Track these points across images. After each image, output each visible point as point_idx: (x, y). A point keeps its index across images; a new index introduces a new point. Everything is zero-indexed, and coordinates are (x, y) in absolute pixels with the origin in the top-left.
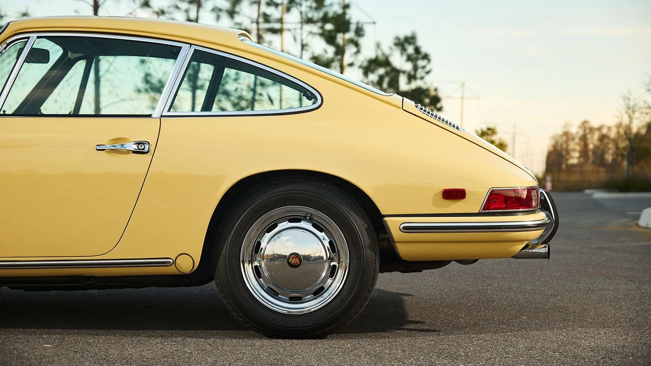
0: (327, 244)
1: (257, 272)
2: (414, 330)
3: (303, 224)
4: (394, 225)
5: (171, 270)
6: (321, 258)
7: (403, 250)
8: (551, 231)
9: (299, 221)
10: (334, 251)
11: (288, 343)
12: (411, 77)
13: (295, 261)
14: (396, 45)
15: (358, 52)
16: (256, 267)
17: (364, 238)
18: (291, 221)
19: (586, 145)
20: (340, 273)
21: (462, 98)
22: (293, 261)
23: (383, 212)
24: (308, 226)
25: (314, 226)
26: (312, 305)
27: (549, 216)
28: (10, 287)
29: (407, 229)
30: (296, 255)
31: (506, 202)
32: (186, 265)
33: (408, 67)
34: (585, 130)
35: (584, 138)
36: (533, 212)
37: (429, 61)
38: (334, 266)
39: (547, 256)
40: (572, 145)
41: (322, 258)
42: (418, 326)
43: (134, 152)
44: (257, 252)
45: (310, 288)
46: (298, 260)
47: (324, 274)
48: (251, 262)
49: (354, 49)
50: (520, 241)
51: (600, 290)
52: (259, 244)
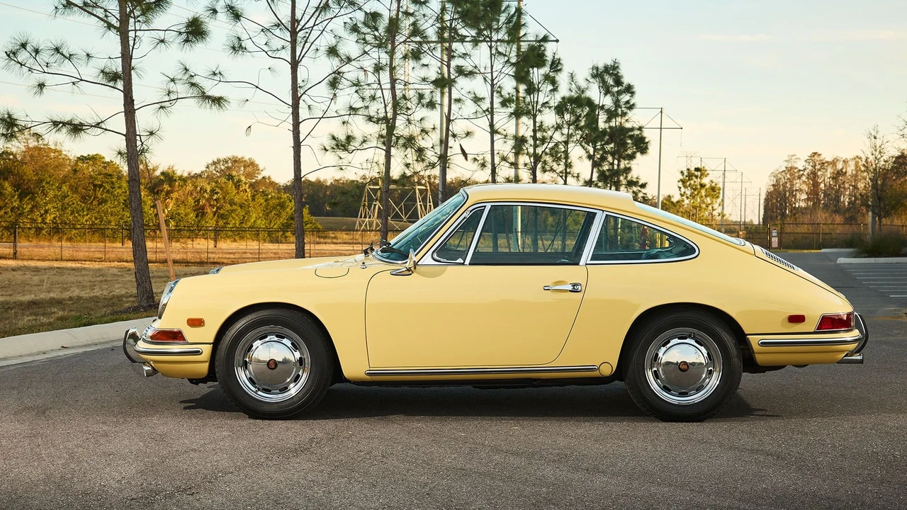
0: (706, 355)
1: (656, 375)
2: (763, 415)
3: (688, 341)
4: (754, 341)
5: (596, 374)
6: (701, 364)
7: (760, 358)
8: (862, 343)
9: (685, 338)
10: (711, 360)
11: (682, 425)
12: (611, 115)
13: (684, 367)
14: (594, 76)
15: (555, 90)
16: (655, 371)
17: (733, 350)
18: (680, 338)
19: (816, 185)
20: (715, 375)
21: (661, 129)
22: (682, 367)
23: (746, 332)
24: (693, 342)
25: (696, 342)
26: (696, 397)
27: (861, 331)
28: (474, 387)
29: (764, 344)
30: (685, 363)
31: (832, 323)
32: (607, 371)
33: (608, 101)
34: (814, 167)
35: (813, 175)
36: (851, 330)
37: (633, 93)
38: (711, 370)
39: (861, 362)
40: (798, 184)
41: (703, 364)
42: (763, 413)
43: (570, 291)
44: (655, 361)
45: (694, 386)
46: (686, 367)
47: (704, 376)
48: (651, 368)
49: (551, 87)
50: (842, 351)
51: (889, 383)
52: (657, 355)
